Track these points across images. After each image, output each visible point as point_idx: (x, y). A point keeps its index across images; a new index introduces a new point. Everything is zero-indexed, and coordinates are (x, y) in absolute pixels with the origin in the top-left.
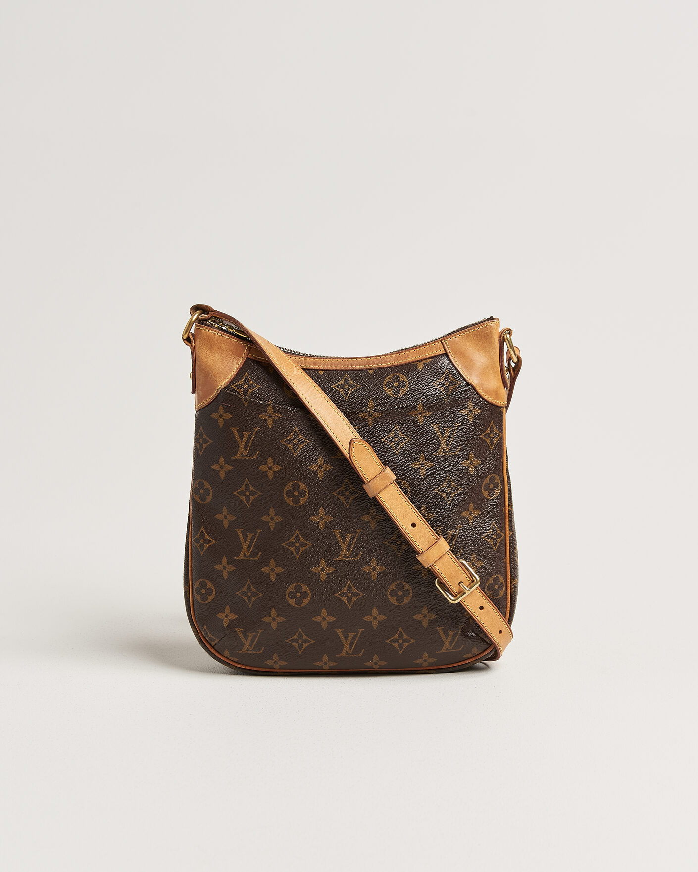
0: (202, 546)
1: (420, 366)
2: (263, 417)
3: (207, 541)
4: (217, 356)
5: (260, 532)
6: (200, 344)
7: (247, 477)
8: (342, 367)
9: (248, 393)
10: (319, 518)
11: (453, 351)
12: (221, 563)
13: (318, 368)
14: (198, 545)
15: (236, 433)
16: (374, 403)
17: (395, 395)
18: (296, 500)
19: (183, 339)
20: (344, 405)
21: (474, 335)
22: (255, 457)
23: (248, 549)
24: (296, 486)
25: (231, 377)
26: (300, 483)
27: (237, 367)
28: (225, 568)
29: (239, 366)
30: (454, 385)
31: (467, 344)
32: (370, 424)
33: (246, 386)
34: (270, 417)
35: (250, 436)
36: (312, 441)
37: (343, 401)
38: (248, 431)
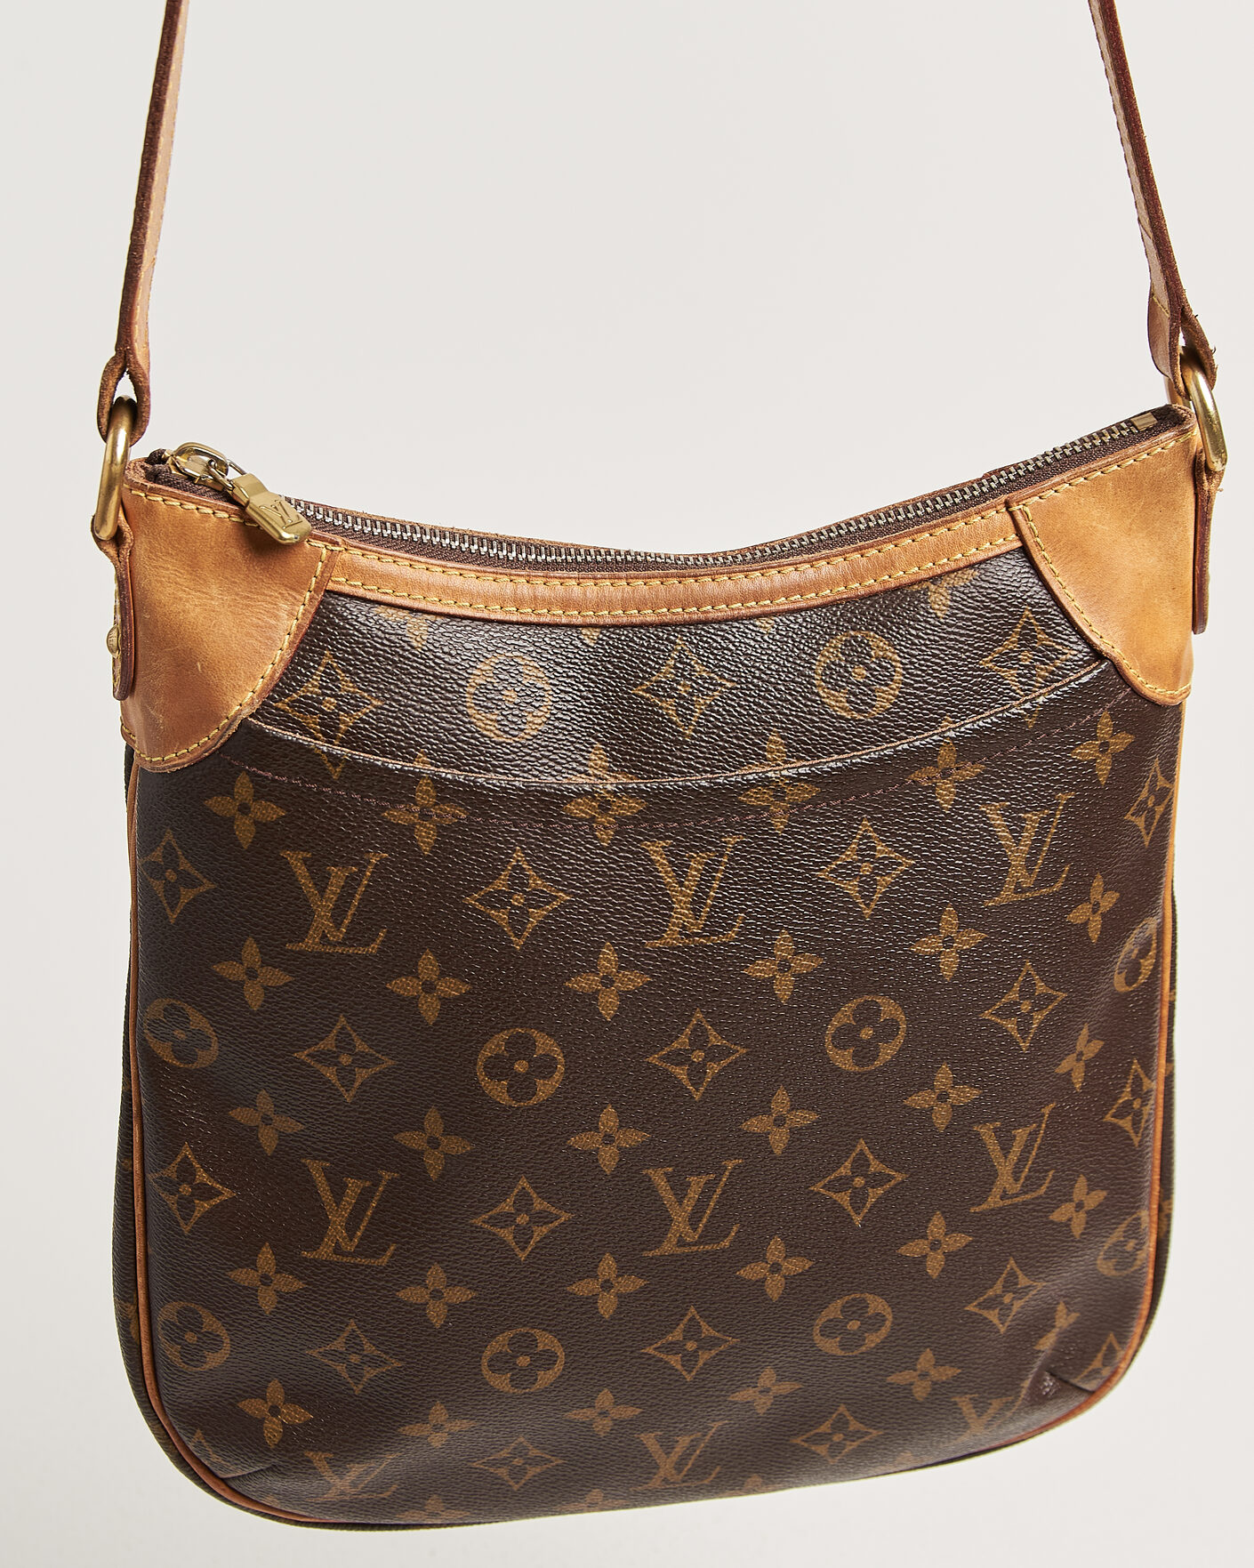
0: (186, 1205)
1: (939, 600)
2: (398, 815)
3: (206, 1193)
4: (215, 591)
5: (392, 1181)
6: (152, 550)
7: (342, 1011)
8: (664, 614)
9: (338, 729)
10: (598, 1137)
11: (1047, 539)
12: (253, 1264)
13: (580, 621)
14: (172, 1201)
15: (301, 871)
16: (788, 746)
17: (859, 711)
18: (521, 1088)
19: (98, 541)
20: (681, 758)
21: (1119, 481)
22: (373, 949)
23: (351, 1228)
24: (522, 1046)
25: (274, 672)
26: (535, 1033)
27: (294, 628)
28: (266, 1280)
29: (298, 627)
30: (1051, 659)
31: (1096, 513)
32: (779, 824)
33: (330, 704)
34: (424, 816)
35: (352, 882)
36: (576, 895)
37: (676, 742)
38: (345, 865)
